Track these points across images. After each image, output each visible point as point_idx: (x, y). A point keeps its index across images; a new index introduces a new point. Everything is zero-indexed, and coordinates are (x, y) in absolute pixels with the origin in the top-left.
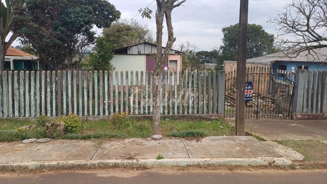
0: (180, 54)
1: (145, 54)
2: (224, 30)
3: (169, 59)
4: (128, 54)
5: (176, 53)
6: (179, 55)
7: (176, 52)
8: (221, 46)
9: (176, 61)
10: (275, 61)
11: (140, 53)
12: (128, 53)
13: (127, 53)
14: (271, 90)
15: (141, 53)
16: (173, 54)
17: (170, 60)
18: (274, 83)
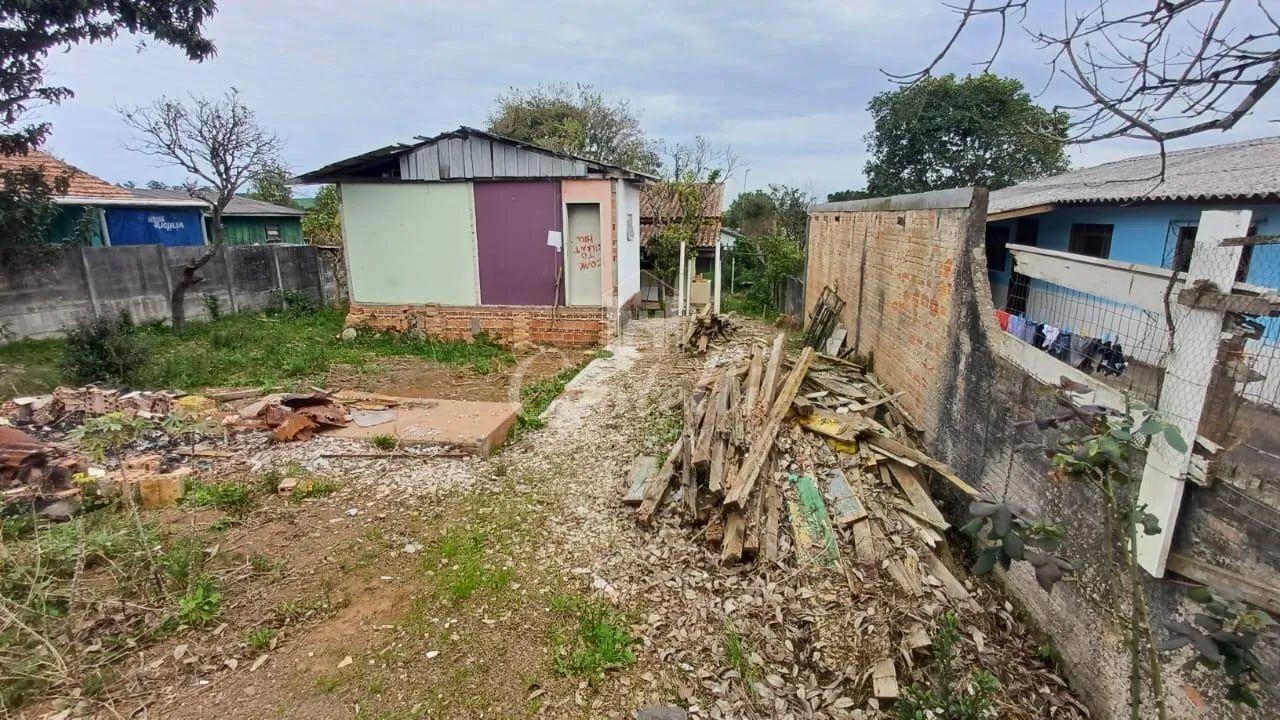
0: (608, 177)
1: (467, 180)
2: (877, 104)
3: (567, 199)
4: (403, 178)
5: (590, 171)
6: (604, 179)
7: (592, 166)
8: (869, 162)
9: (596, 206)
10: (1052, 204)
11: (446, 177)
12: (404, 176)
13: (398, 174)
15: (452, 177)
16: (579, 178)
17: (568, 205)
18: (984, 363)
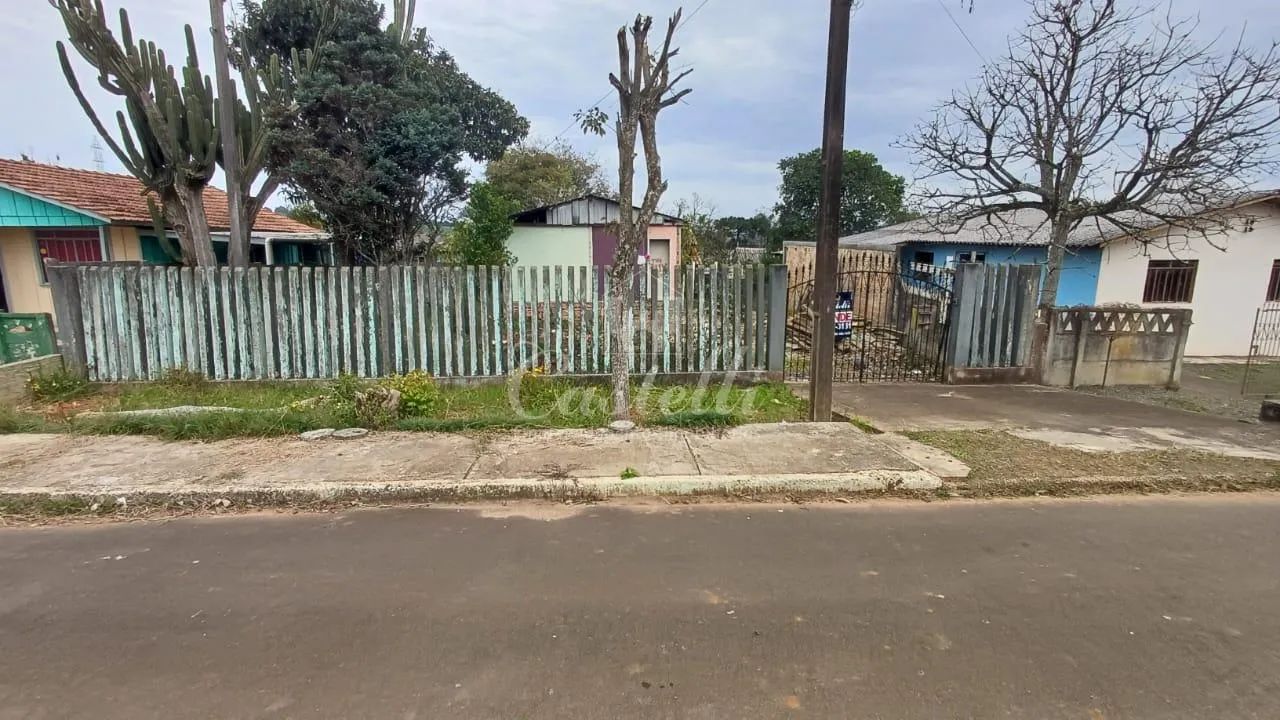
0: (675, 224)
1: (589, 225)
2: (784, 165)
3: (650, 237)
5: (666, 221)
6: (673, 226)
7: (666, 218)
8: (777, 204)
9: (668, 241)
10: (906, 242)
11: (577, 223)
12: (549, 222)
13: (545, 221)
14: (895, 313)
15: (580, 223)
16: (659, 225)
17: (650, 240)
18: (903, 295)
